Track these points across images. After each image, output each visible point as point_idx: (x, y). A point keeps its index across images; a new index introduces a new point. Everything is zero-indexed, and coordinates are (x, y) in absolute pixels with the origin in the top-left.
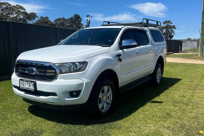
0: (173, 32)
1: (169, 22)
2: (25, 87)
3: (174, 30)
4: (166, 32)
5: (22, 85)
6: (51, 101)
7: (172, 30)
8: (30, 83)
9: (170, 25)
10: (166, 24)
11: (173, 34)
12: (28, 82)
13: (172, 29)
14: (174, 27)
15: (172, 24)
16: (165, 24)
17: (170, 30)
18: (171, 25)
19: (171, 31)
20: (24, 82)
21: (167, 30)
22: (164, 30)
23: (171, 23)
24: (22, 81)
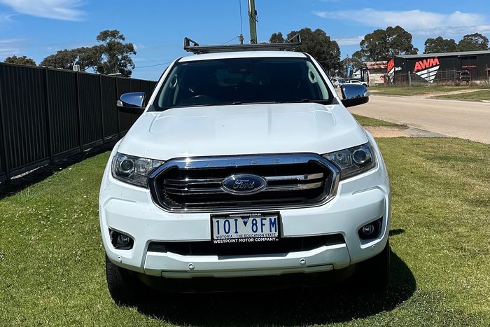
0: (130, 61)
1: (114, 34)
2: (235, 236)
3: (131, 55)
4: (110, 62)
5: (222, 233)
6: (328, 260)
7: (127, 57)
8: (259, 220)
9: (118, 43)
10: (108, 41)
11: (129, 68)
12: (248, 217)
13: (125, 54)
14: (130, 48)
15: (123, 39)
16: (103, 40)
17: (120, 57)
18: (121, 41)
19: (124, 58)
20: (232, 221)
21: (113, 56)
22: (103, 56)
23: (121, 37)
24: (222, 221)
